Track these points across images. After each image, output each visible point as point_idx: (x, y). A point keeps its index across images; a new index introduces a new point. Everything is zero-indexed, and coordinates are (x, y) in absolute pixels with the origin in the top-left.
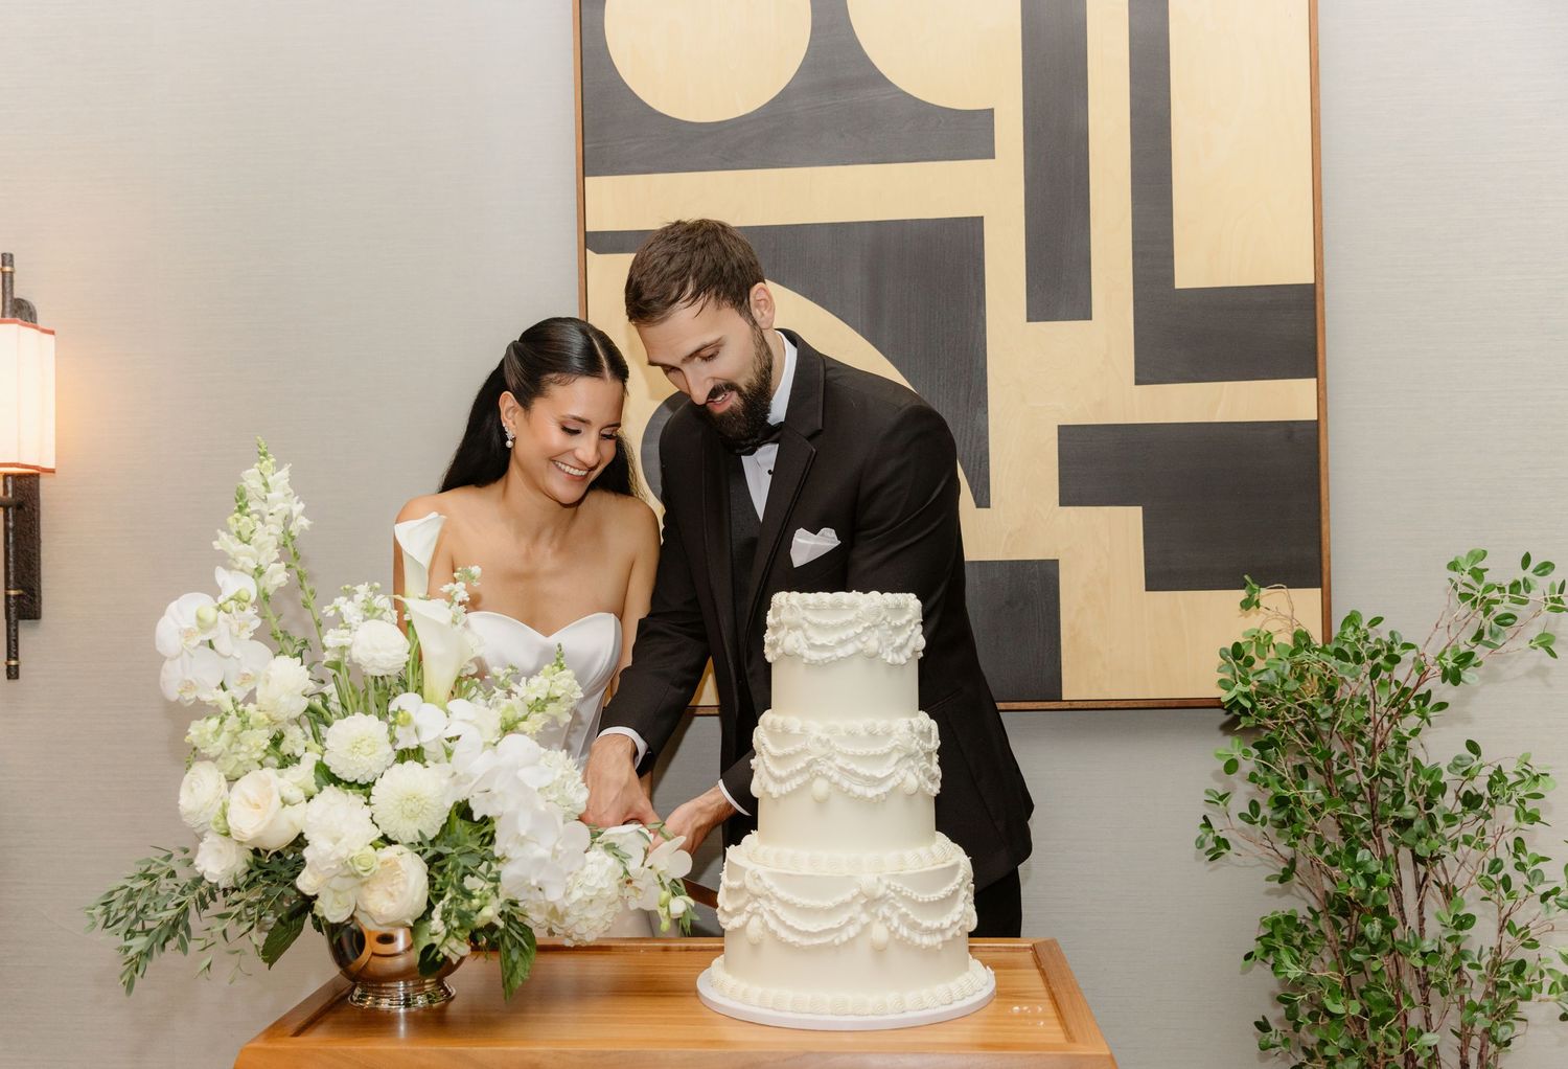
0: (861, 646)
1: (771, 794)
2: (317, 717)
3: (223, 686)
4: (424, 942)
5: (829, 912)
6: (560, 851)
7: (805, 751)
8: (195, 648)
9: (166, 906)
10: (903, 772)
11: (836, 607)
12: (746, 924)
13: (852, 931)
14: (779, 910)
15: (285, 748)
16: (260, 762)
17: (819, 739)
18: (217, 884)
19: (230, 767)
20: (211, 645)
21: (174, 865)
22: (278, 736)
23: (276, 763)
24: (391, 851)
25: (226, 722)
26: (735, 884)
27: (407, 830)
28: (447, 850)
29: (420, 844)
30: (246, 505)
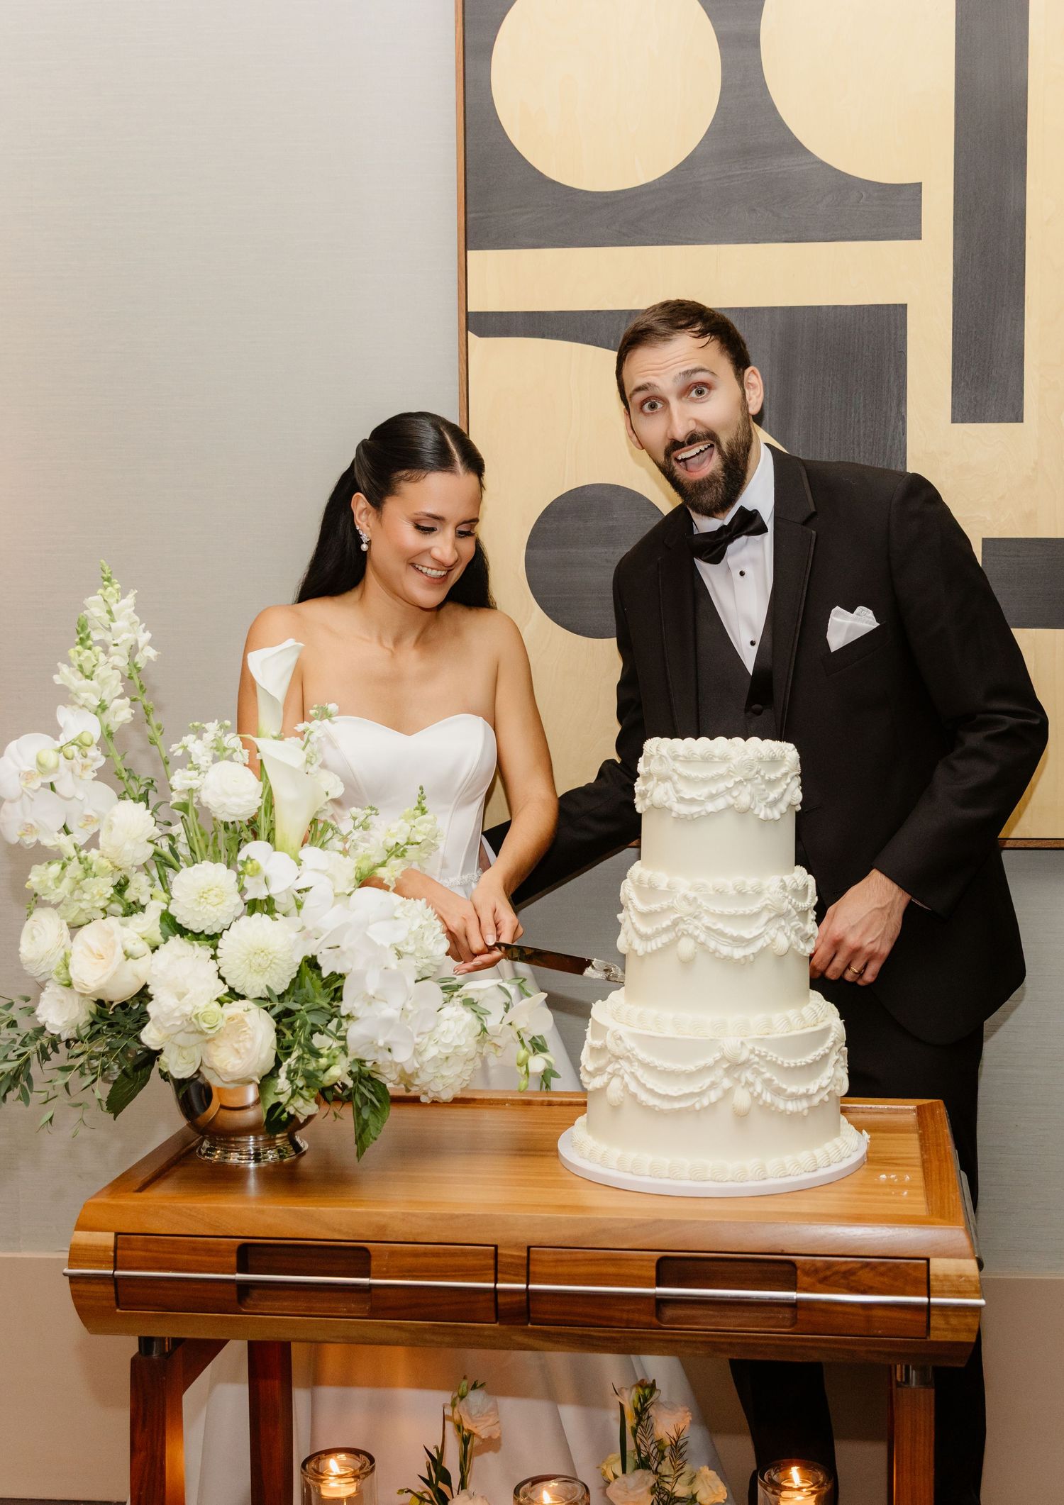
0: (732, 801)
1: (636, 951)
2: (164, 863)
3: (66, 830)
4: (272, 1100)
5: (690, 1076)
6: (410, 1011)
7: (671, 909)
8: (36, 791)
9: (6, 1056)
10: (772, 932)
11: (707, 759)
12: (607, 1084)
13: (713, 1096)
14: (639, 1072)
15: (130, 895)
16: (103, 910)
17: (685, 898)
18: (59, 1035)
19: (72, 914)
20: (53, 788)
21: (14, 1014)
22: (123, 881)
23: (121, 910)
24: (237, 1007)
25: (69, 868)
26: (598, 1043)
27: (254, 985)
28: (297, 1006)
29: (268, 1000)
30: (88, 637)
